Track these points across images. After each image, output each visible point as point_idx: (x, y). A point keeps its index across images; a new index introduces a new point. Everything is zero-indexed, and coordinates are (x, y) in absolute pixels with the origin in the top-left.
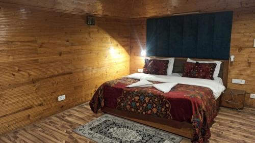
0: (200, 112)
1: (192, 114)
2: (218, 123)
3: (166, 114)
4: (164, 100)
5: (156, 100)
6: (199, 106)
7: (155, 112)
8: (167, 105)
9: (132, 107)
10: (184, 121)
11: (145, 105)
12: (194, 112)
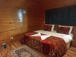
0: (54, 51)
1: (49, 52)
2: (67, 54)
3: (41, 50)
4: (40, 43)
5: (38, 43)
6: (53, 48)
7: (37, 48)
8: (41, 46)
9: (31, 44)
10: (46, 54)
11: (34, 44)
12: (50, 51)
